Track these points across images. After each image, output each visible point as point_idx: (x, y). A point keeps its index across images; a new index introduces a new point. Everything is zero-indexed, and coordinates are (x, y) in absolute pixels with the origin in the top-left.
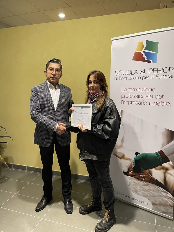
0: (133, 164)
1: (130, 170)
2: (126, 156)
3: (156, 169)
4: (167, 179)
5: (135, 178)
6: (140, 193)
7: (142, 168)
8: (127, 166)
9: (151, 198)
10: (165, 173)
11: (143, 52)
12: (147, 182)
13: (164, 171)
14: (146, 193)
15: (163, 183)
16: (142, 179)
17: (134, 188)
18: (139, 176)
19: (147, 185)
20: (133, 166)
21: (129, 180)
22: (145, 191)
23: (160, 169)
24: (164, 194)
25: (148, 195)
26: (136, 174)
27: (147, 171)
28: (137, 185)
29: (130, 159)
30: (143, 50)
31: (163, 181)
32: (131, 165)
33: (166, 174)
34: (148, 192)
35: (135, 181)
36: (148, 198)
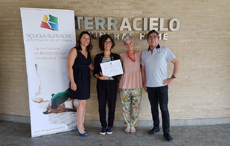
0: (51, 103)
1: (49, 108)
2: (44, 100)
3: (67, 101)
4: (74, 105)
5: (54, 113)
6: (59, 122)
7: (58, 104)
8: (46, 107)
9: (66, 122)
10: (72, 102)
11: (48, 22)
12: (62, 113)
13: (72, 100)
14: (62, 120)
15: (72, 108)
16: (58, 111)
17: (54, 121)
18: (56, 110)
19: (63, 114)
20: (51, 105)
21: (49, 116)
22: (62, 119)
23: (70, 100)
24: (74, 115)
25: (64, 120)
26: (53, 110)
27: (62, 105)
28: (56, 117)
29: (47, 101)
30: (48, 21)
31: (72, 107)
32: (49, 105)
33: (74, 102)
34: (64, 119)
35: (53, 116)
36: (64, 123)
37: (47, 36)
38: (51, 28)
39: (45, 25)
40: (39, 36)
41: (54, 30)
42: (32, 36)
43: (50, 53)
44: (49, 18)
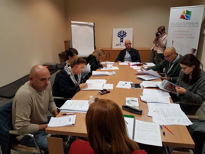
37: (182, 23)
38: (186, 18)
39: (182, 17)
40: (178, 24)
41: (188, 20)
42: (174, 24)
43: (182, 35)
44: (186, 12)
